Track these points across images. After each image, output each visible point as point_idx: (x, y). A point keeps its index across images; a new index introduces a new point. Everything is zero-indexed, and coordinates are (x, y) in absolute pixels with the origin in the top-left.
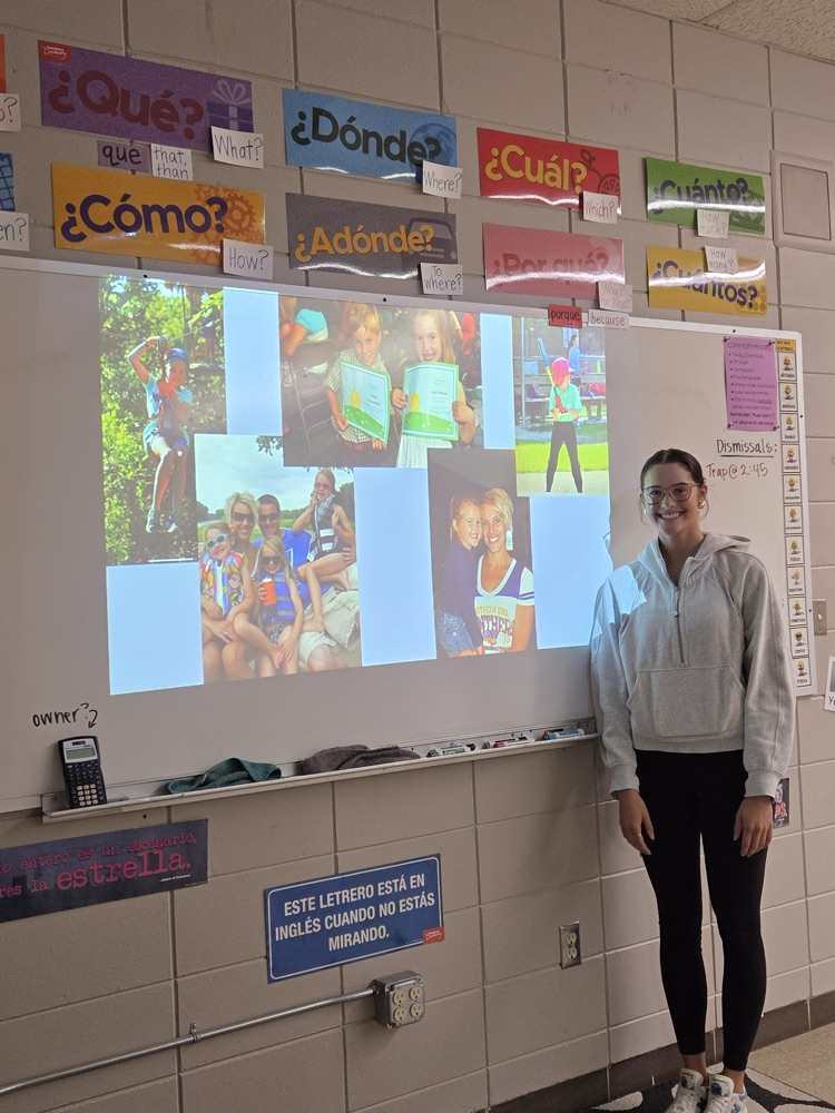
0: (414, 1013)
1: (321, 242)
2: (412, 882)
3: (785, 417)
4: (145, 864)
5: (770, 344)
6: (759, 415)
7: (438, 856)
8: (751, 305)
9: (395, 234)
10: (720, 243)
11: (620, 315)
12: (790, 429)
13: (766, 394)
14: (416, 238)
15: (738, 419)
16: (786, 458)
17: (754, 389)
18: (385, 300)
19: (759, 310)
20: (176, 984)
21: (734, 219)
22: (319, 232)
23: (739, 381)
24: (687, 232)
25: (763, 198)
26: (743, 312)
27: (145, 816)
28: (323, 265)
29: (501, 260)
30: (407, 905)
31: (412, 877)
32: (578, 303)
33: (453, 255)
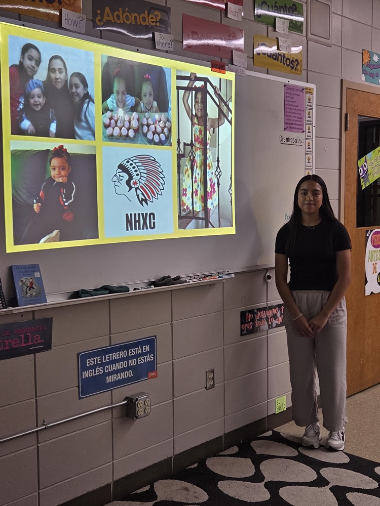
0: (146, 412)
1: (108, 16)
2: (144, 349)
3: (307, 126)
4: (23, 341)
5: (303, 89)
6: (297, 125)
7: (155, 336)
8: (296, 69)
9: (142, 15)
10: (284, 36)
11: (242, 69)
12: (309, 132)
13: (300, 114)
14: (152, 18)
15: (289, 126)
16: (307, 147)
17: (295, 111)
18: (138, 50)
19: (299, 72)
20: (36, 400)
21: (291, 25)
22: (107, 9)
23: (290, 107)
24: (270, 28)
25: (303, 15)
26: (294, 72)
27: (22, 316)
28: (109, 28)
29: (190, 34)
30: (142, 360)
31: (144, 347)
32: (224, 61)
33: (169, 29)
